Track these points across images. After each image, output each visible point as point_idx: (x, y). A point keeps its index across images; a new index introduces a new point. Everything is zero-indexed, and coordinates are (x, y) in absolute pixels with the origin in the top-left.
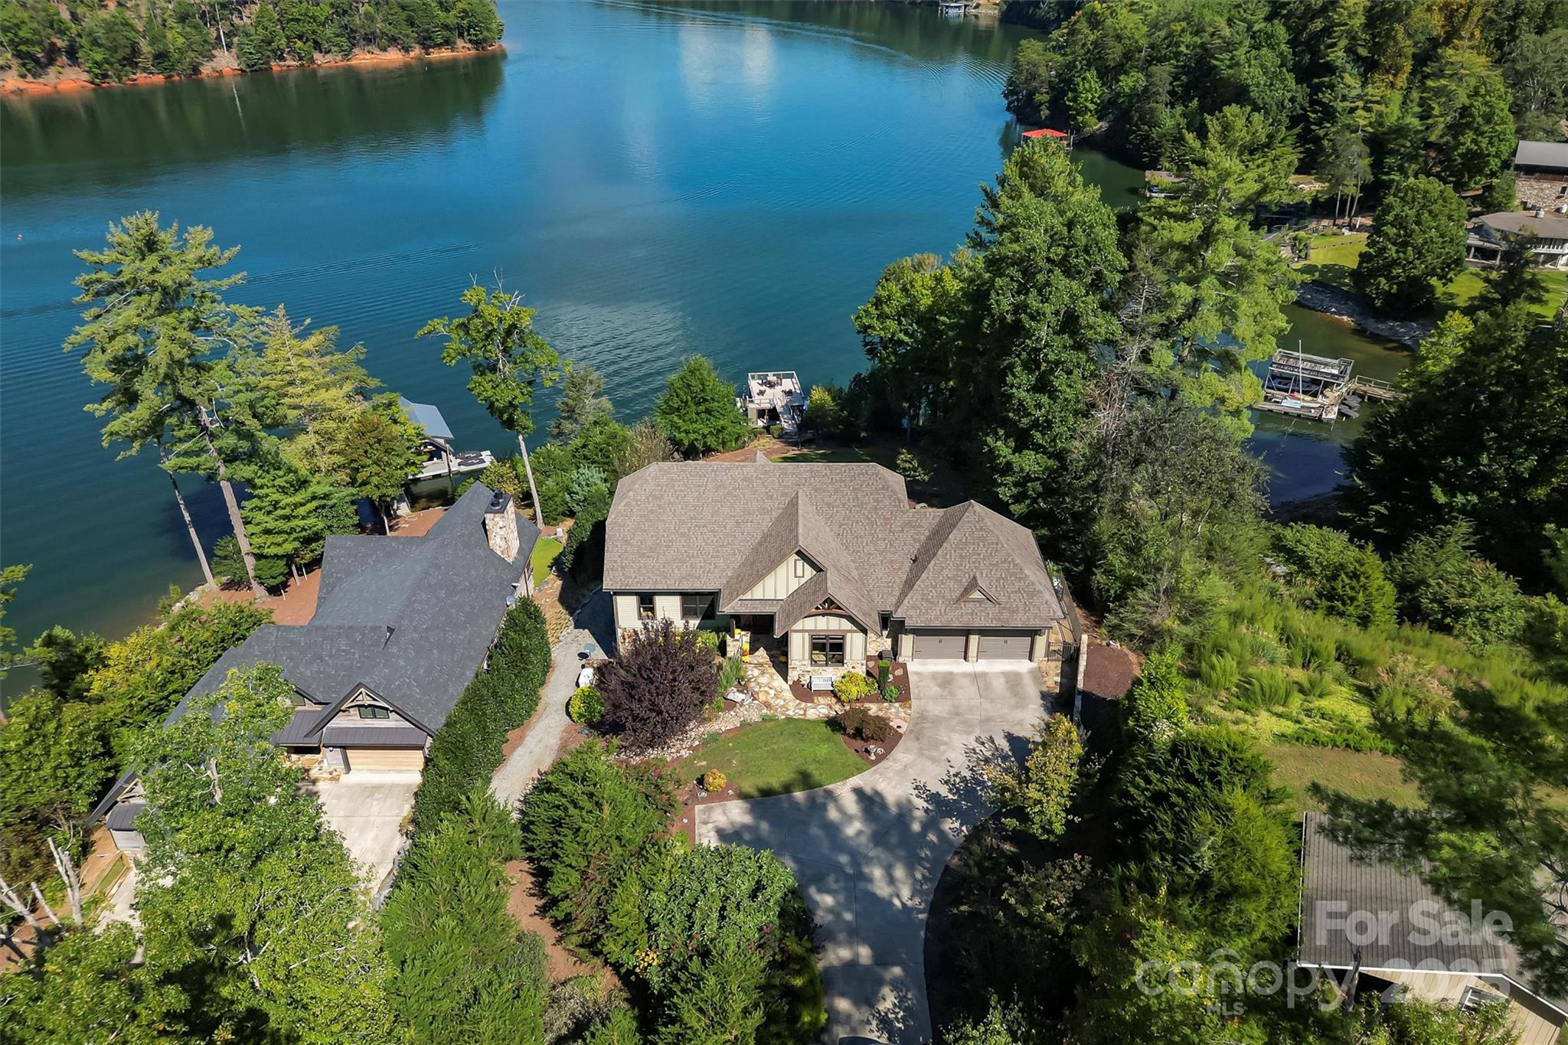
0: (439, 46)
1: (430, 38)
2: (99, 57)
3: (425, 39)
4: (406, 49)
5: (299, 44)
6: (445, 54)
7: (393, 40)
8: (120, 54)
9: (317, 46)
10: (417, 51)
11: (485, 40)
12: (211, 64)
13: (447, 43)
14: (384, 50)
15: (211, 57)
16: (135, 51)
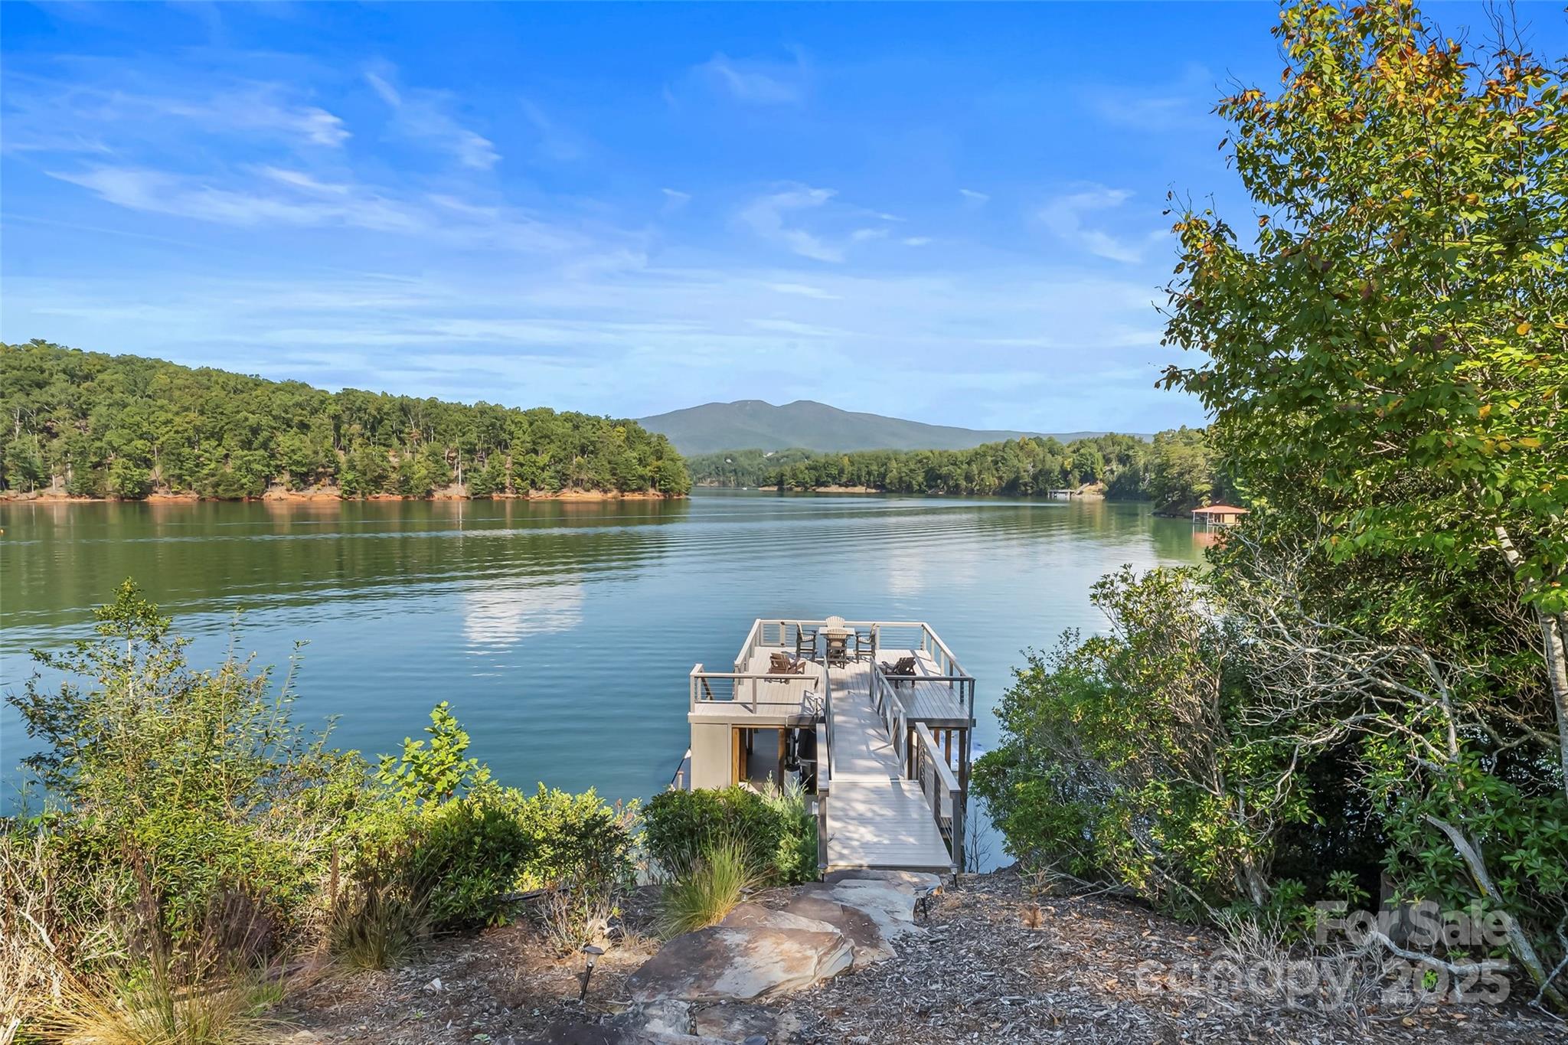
0: (634, 491)
1: (626, 484)
2: (350, 477)
3: (622, 484)
4: (605, 492)
5: (519, 481)
6: (638, 497)
7: (596, 485)
8: (369, 476)
9: (533, 484)
10: (615, 492)
11: (672, 490)
12: (445, 492)
13: (640, 489)
14: (588, 491)
15: (446, 487)
16: (384, 477)
